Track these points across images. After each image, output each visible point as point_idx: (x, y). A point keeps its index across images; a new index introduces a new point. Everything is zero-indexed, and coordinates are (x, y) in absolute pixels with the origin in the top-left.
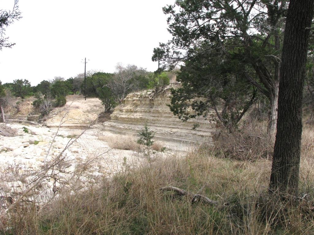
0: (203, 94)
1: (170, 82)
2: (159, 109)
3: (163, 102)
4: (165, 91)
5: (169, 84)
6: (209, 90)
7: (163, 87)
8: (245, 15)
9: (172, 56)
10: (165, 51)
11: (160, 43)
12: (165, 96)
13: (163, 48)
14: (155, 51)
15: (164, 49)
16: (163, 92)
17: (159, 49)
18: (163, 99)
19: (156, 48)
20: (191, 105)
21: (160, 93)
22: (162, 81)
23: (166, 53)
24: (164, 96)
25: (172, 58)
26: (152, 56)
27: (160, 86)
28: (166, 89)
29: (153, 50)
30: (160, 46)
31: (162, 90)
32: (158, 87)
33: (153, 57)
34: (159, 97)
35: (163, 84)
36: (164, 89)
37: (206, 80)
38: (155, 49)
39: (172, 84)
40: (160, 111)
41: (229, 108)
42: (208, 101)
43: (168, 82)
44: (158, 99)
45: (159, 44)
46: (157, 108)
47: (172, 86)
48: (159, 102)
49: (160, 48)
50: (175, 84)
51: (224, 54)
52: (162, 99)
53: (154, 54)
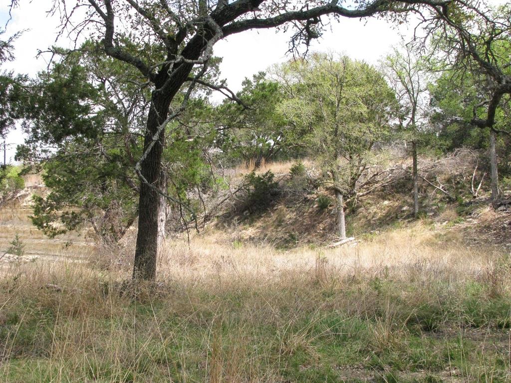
0: (77, 202)
1: (25, 185)
2: (8, 226)
3: (15, 215)
4: (17, 198)
5: (25, 188)
6: (85, 197)
7: (14, 193)
8: (125, 114)
9: (40, 155)
10: (31, 148)
11: (25, 139)
12: (18, 207)
13: (28, 145)
14: (18, 148)
15: (30, 146)
16: (15, 200)
17: (23, 147)
18: (14, 210)
19: (20, 146)
20: (61, 217)
21: (10, 202)
22: (13, 183)
23: (32, 151)
24: (16, 206)
25: (39, 158)
26: (15, 154)
27: (10, 191)
28: (18, 195)
29: (17, 147)
30: (26, 143)
31: (13, 197)
32: (7, 192)
33: (16, 156)
34: (9, 207)
35: (14, 188)
36: (16, 195)
37: (81, 185)
38: (18, 146)
39: (28, 188)
40: (10, 229)
41: (109, 221)
42: (83, 212)
43: (22, 185)
44: (6, 210)
45: (24, 141)
46: (5, 224)
47: (28, 191)
48: (9, 215)
49: (25, 145)
50: (34, 188)
51: (102, 154)
52: (12, 211)
53: (17, 152)
